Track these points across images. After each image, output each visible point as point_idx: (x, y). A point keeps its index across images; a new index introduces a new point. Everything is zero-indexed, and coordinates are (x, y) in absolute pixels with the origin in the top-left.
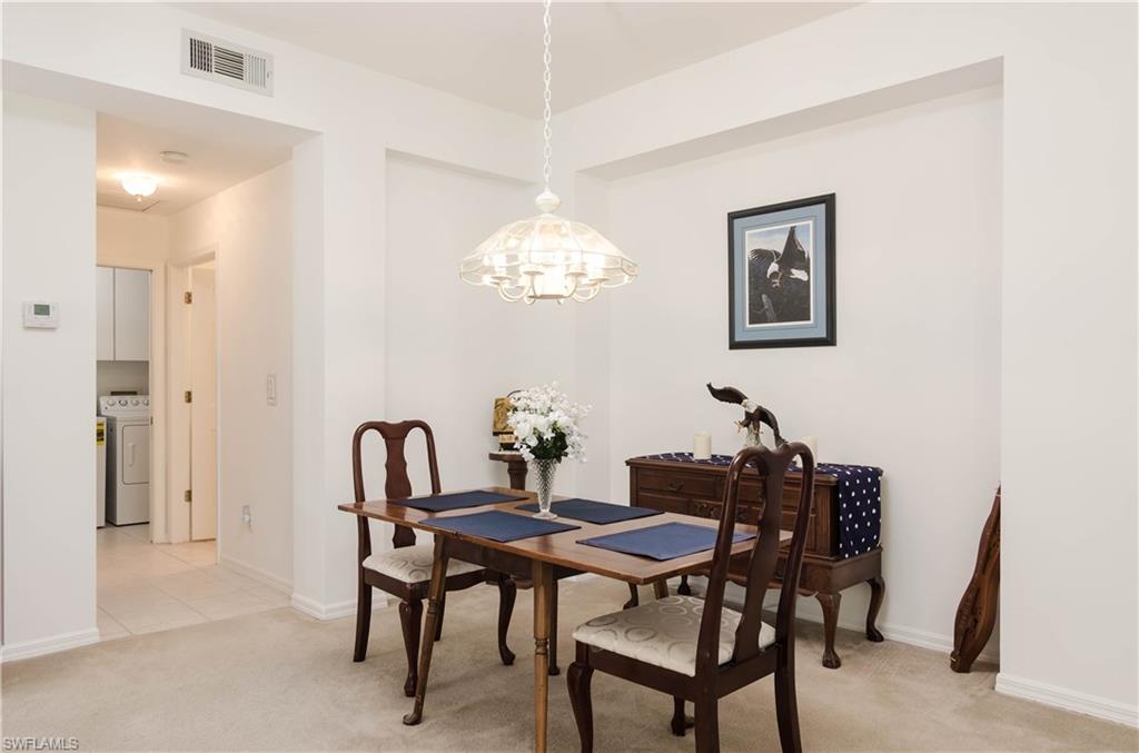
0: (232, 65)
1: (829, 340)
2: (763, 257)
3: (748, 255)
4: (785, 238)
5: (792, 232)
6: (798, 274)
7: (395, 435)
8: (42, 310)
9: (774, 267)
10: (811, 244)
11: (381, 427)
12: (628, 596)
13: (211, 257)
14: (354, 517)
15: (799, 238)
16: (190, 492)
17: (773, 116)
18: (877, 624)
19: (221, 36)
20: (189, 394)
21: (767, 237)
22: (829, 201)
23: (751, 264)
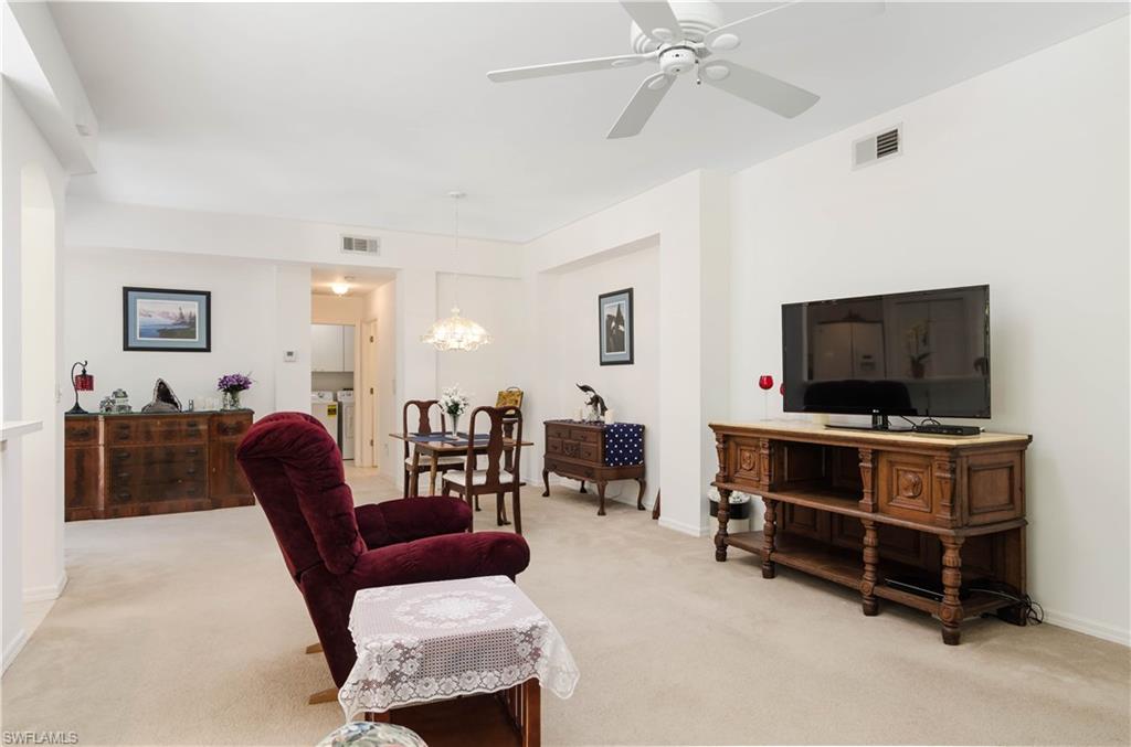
0: (362, 245)
2: (610, 317)
3: (605, 318)
4: (616, 310)
5: (618, 306)
6: (621, 328)
7: (424, 407)
8: (290, 354)
9: (613, 324)
11: (417, 403)
12: (545, 490)
13: (375, 320)
14: (403, 442)
15: (621, 309)
16: (372, 442)
17: (609, 248)
18: (643, 503)
19: (357, 233)
20: (372, 390)
21: (610, 309)
22: (630, 291)
23: (607, 322)
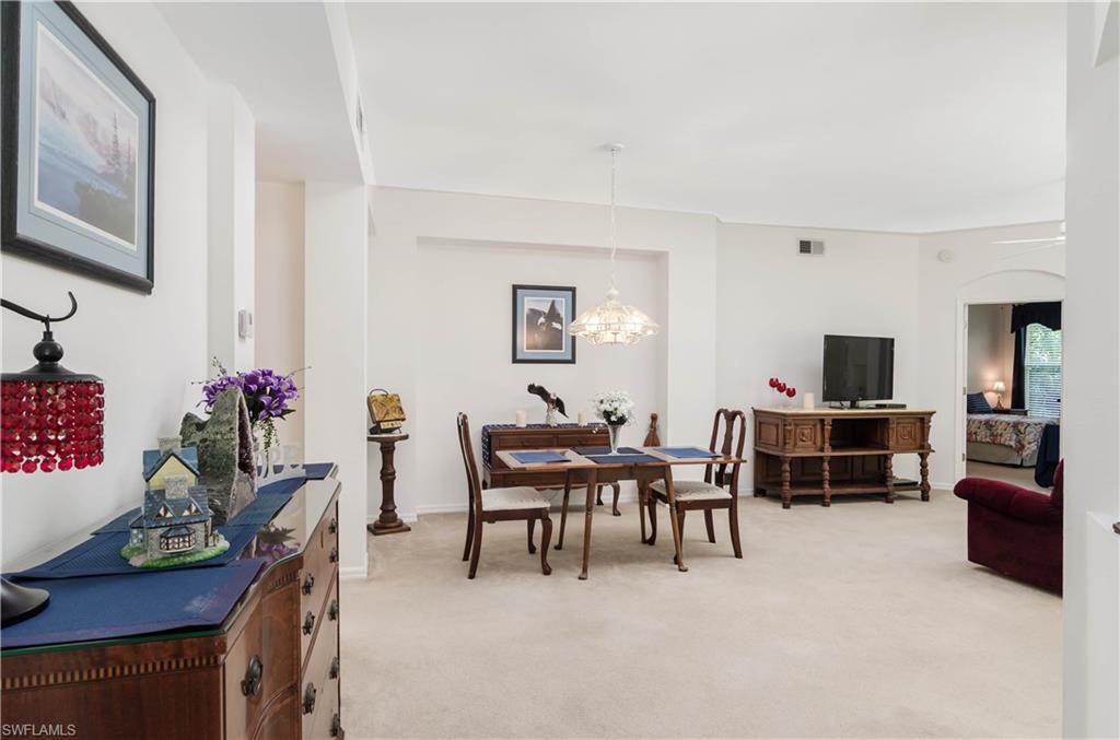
1: (573, 361)
2: (535, 313)
3: (526, 311)
5: (553, 302)
9: (542, 320)
10: (563, 310)
15: (557, 306)
23: (528, 316)
